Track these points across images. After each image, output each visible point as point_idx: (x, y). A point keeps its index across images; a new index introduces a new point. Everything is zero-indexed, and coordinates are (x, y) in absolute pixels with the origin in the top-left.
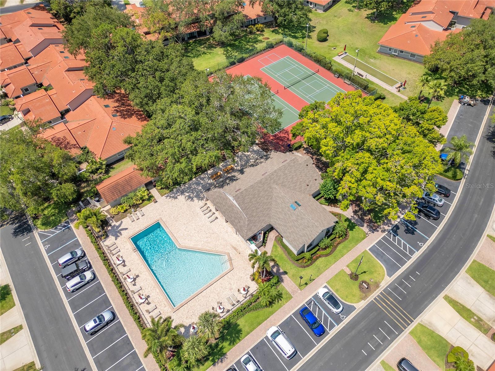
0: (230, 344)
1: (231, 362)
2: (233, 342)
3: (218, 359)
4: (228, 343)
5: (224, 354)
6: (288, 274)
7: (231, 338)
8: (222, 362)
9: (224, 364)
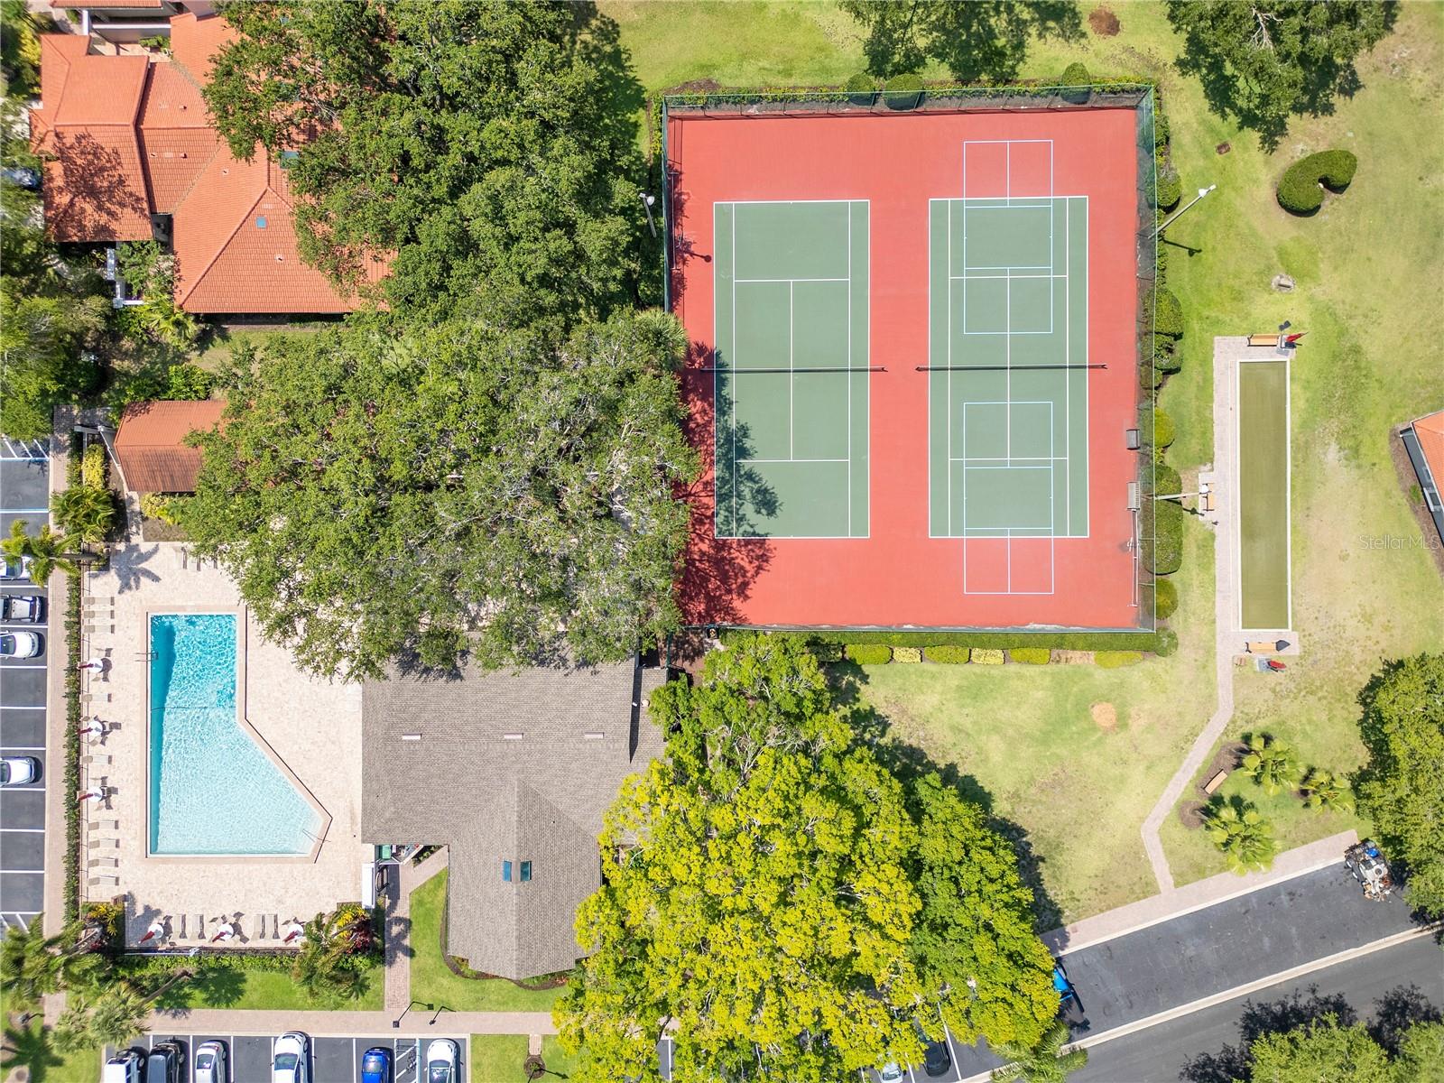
0: (206, 1000)
1: (190, 1029)
2: (213, 1001)
3: (171, 1008)
4: (204, 996)
5: (186, 1009)
6: (415, 960)
7: (216, 991)
8: (174, 1016)
9: (176, 1022)
